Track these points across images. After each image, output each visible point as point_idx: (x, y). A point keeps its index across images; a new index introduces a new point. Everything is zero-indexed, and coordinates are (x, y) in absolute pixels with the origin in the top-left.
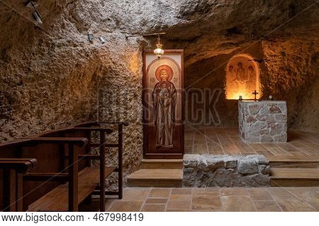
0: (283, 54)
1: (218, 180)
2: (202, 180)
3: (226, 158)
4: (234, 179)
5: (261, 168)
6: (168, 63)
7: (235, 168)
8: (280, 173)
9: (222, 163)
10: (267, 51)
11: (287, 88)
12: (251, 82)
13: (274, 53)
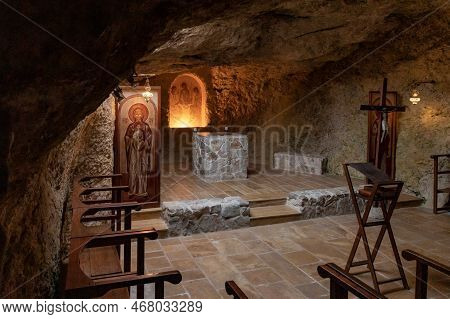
0: (235, 77)
1: (203, 226)
3: (210, 203)
4: (218, 223)
5: (242, 210)
7: (219, 212)
8: (258, 212)
9: (207, 208)
11: (236, 115)
12: (196, 108)
13: (224, 76)
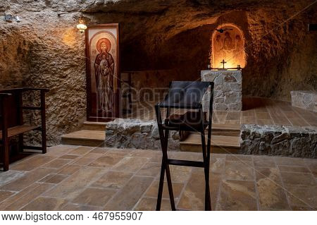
0: (263, 22)
1: (135, 142)
2: (121, 141)
4: (148, 142)
6: (106, 36)
7: (149, 132)
9: (137, 127)
10: (249, 20)
11: (269, 57)
13: (255, 22)
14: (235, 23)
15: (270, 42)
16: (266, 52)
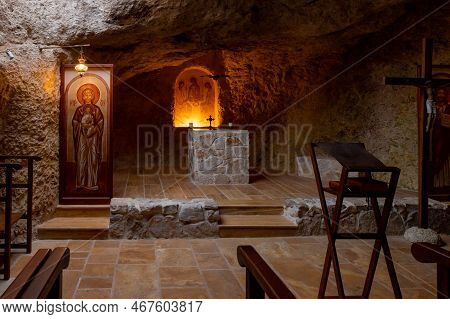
0: (249, 67)
1: (153, 229)
2: (134, 230)
3: (165, 202)
4: (174, 228)
5: (207, 214)
6: (93, 81)
7: (175, 214)
8: (232, 221)
9: (159, 208)
10: (228, 63)
11: (254, 112)
12: (207, 105)
13: (237, 66)
14: (208, 66)
15: (257, 94)
16: (251, 106)
